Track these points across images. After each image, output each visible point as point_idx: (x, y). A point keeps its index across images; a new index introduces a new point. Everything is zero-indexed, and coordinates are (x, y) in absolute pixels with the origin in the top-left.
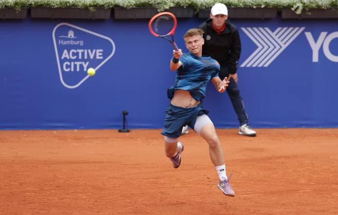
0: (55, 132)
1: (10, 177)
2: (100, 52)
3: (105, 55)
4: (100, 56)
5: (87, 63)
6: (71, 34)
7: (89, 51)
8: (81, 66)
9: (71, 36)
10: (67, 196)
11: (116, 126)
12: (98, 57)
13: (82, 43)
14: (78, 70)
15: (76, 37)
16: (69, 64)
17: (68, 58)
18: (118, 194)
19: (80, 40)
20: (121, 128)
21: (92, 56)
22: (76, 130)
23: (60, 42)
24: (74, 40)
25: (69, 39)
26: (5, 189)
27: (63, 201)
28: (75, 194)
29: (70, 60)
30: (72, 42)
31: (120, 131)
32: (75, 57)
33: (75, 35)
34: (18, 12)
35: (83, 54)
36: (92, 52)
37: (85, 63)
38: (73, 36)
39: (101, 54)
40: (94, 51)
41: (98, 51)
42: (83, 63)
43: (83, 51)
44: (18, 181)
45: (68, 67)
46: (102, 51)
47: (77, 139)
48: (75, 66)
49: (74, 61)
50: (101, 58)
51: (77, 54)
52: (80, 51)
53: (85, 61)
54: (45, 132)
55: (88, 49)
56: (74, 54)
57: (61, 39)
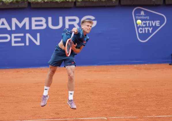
0: (135, 66)
1: (112, 90)
2: (158, 22)
3: (161, 24)
4: (158, 24)
5: (152, 28)
6: (142, 13)
7: (152, 22)
8: (148, 30)
9: (142, 14)
10: (142, 100)
11: (167, 62)
12: (157, 25)
13: (148, 18)
14: (147, 32)
15: (145, 15)
16: (141, 29)
17: (141, 26)
18: (169, 99)
19: (147, 16)
20: (171, 63)
21: (154, 25)
22: (146, 65)
23: (136, 17)
24: (144, 16)
25: (142, 16)
26: (109, 97)
27: (141, 103)
28: (147, 99)
29: (142, 27)
30: (143, 17)
31: (170, 64)
32: (145, 25)
33: (144, 13)
34: (114, 2)
35: (149, 23)
36: (154, 22)
37: (150, 28)
38: (143, 14)
39: (159, 23)
40: (155, 22)
41: (157, 21)
42: (149, 28)
43: (149, 22)
44: (116, 93)
45: (141, 30)
46: (159, 21)
47: (146, 69)
48: (145, 30)
49: (144, 27)
50: (159, 25)
51: (146, 24)
52: (148, 22)
53: (150, 27)
54: (130, 66)
55: (151, 21)
56: (144, 24)
57: (137, 16)
